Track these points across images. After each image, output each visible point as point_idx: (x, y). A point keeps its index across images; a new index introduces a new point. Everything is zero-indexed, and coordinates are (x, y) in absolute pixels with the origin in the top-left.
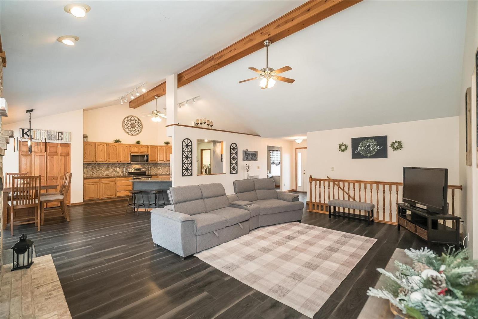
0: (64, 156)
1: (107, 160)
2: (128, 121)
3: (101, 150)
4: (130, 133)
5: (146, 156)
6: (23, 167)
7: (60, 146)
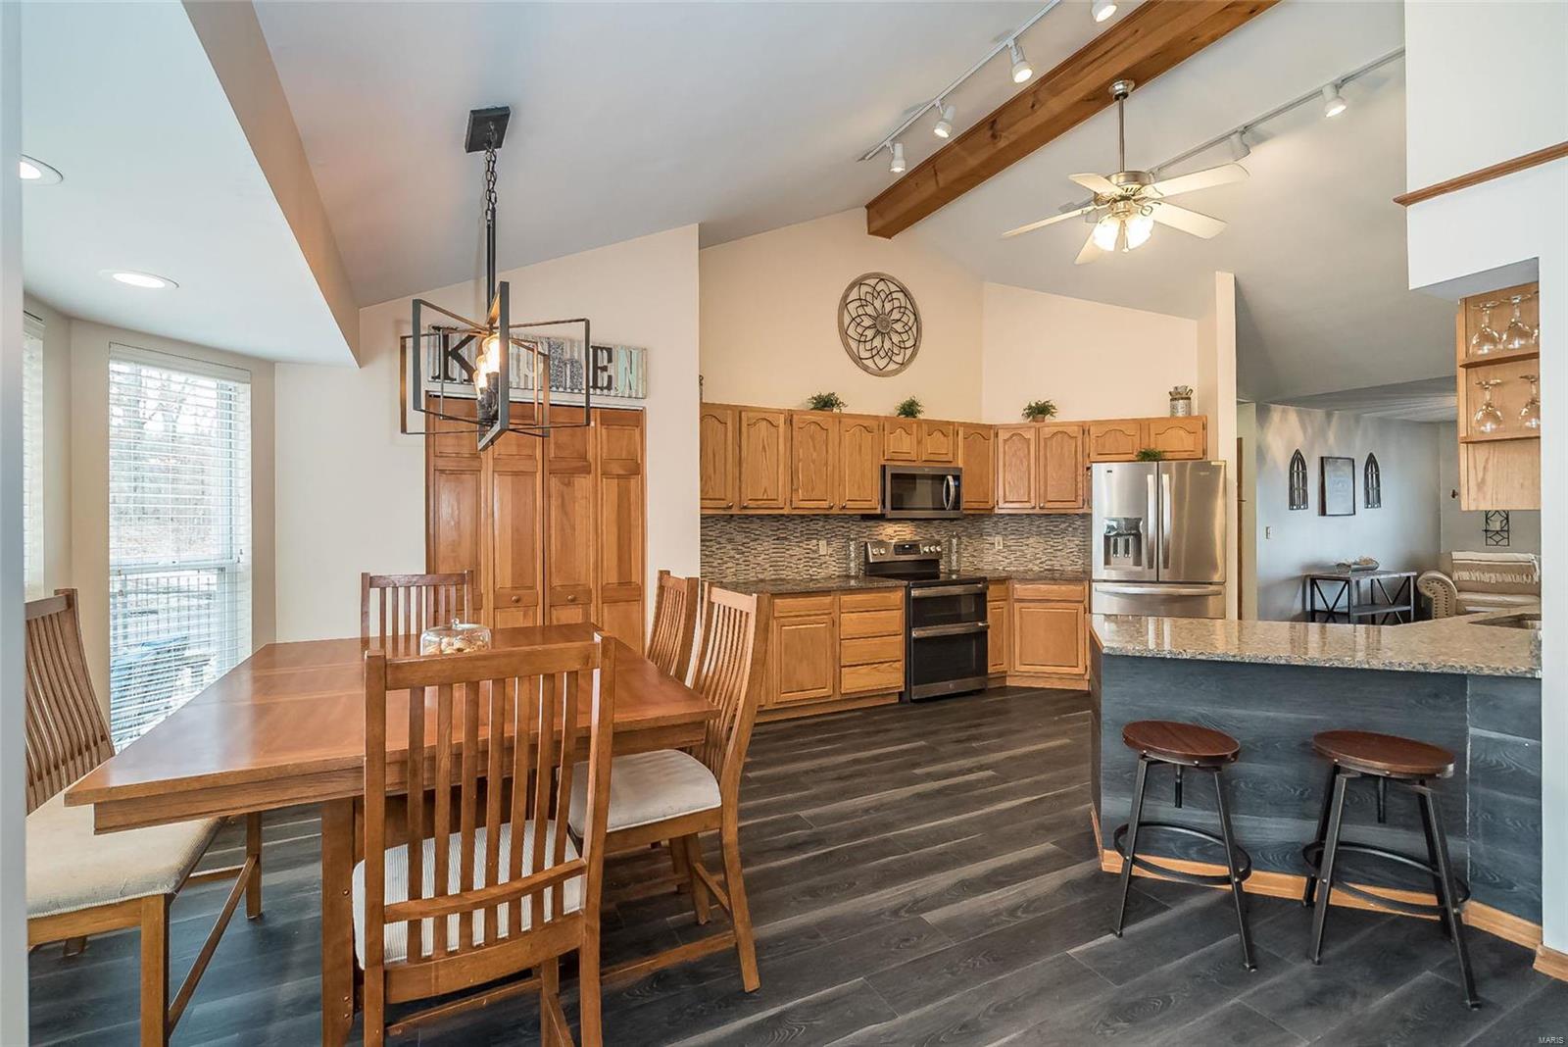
0: (619, 476)
1: (788, 504)
2: (863, 302)
3: (764, 447)
4: (869, 363)
5: (950, 478)
6: (446, 533)
7: (599, 426)
